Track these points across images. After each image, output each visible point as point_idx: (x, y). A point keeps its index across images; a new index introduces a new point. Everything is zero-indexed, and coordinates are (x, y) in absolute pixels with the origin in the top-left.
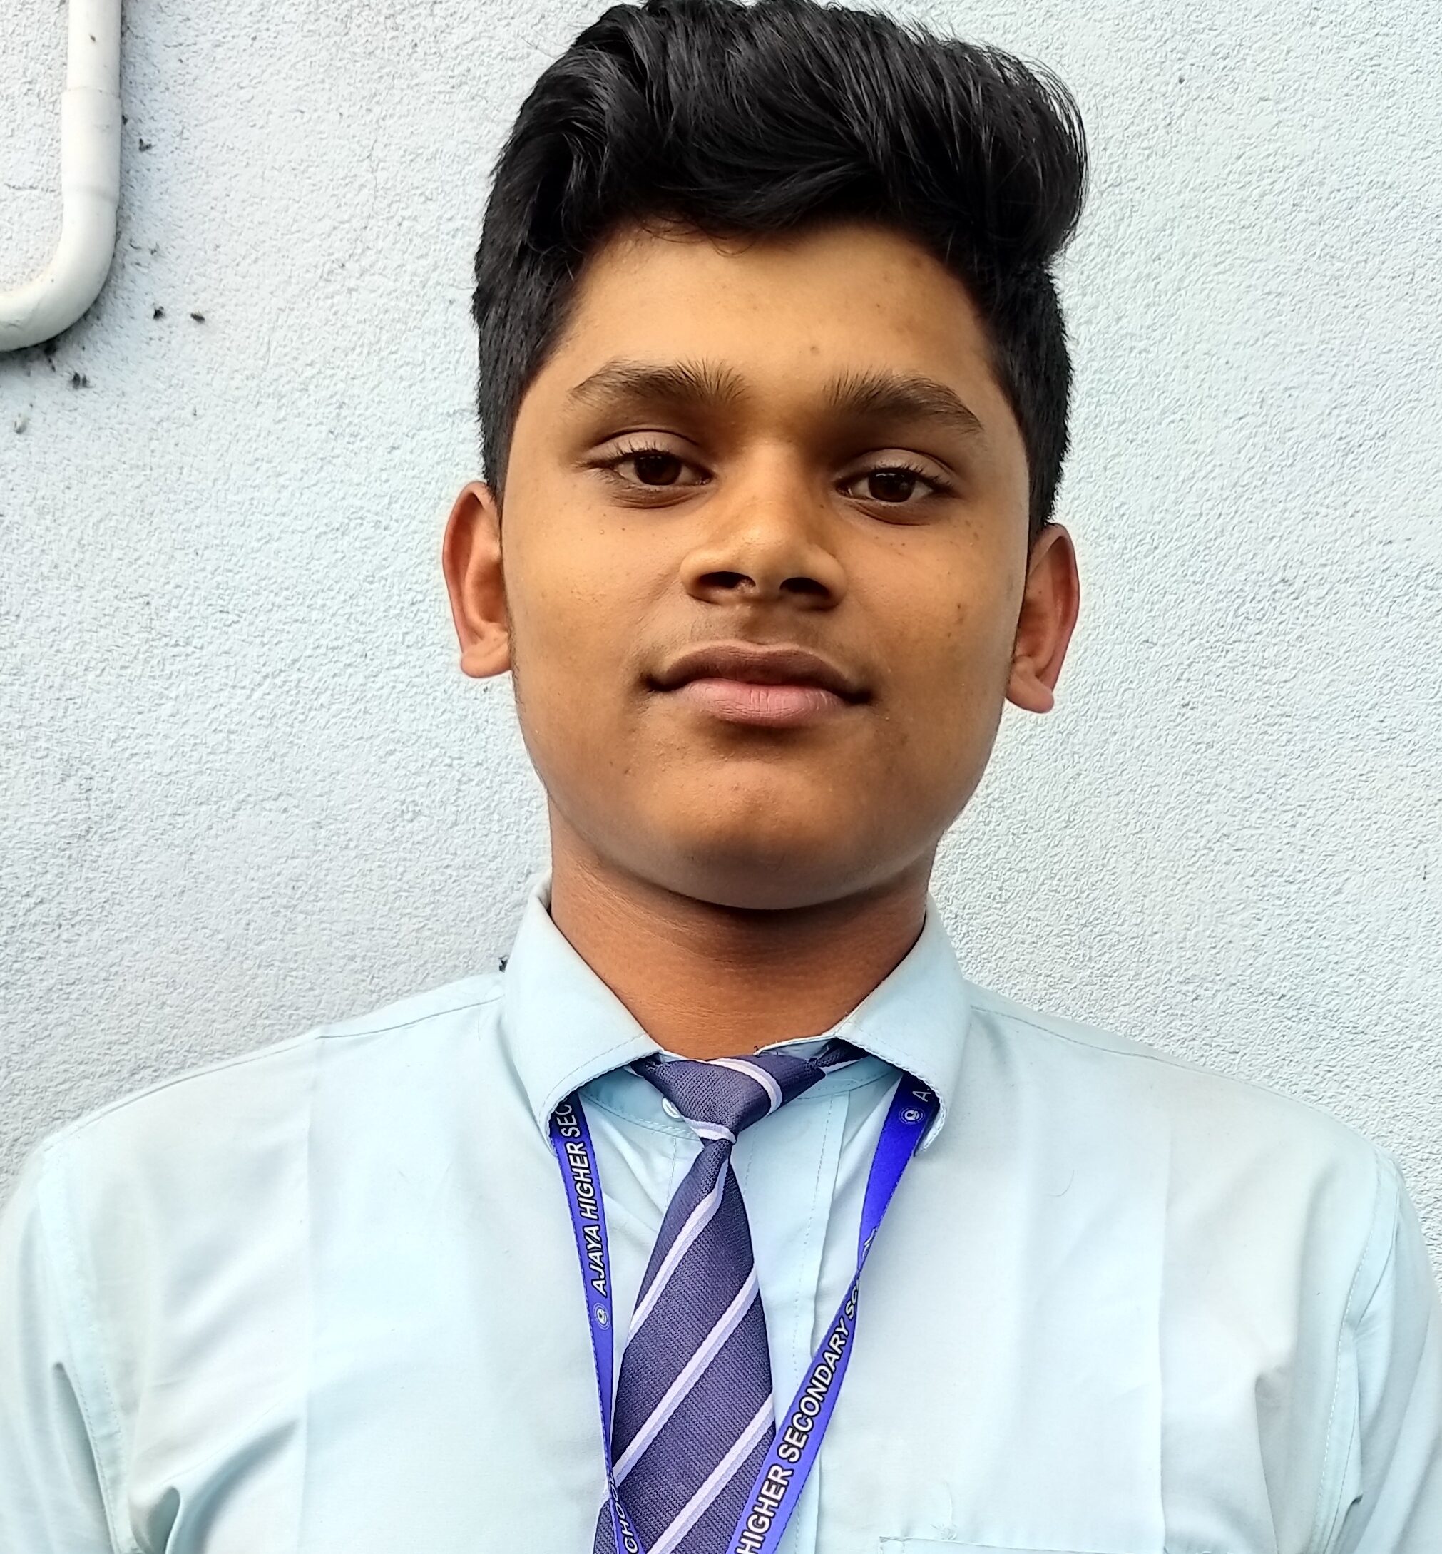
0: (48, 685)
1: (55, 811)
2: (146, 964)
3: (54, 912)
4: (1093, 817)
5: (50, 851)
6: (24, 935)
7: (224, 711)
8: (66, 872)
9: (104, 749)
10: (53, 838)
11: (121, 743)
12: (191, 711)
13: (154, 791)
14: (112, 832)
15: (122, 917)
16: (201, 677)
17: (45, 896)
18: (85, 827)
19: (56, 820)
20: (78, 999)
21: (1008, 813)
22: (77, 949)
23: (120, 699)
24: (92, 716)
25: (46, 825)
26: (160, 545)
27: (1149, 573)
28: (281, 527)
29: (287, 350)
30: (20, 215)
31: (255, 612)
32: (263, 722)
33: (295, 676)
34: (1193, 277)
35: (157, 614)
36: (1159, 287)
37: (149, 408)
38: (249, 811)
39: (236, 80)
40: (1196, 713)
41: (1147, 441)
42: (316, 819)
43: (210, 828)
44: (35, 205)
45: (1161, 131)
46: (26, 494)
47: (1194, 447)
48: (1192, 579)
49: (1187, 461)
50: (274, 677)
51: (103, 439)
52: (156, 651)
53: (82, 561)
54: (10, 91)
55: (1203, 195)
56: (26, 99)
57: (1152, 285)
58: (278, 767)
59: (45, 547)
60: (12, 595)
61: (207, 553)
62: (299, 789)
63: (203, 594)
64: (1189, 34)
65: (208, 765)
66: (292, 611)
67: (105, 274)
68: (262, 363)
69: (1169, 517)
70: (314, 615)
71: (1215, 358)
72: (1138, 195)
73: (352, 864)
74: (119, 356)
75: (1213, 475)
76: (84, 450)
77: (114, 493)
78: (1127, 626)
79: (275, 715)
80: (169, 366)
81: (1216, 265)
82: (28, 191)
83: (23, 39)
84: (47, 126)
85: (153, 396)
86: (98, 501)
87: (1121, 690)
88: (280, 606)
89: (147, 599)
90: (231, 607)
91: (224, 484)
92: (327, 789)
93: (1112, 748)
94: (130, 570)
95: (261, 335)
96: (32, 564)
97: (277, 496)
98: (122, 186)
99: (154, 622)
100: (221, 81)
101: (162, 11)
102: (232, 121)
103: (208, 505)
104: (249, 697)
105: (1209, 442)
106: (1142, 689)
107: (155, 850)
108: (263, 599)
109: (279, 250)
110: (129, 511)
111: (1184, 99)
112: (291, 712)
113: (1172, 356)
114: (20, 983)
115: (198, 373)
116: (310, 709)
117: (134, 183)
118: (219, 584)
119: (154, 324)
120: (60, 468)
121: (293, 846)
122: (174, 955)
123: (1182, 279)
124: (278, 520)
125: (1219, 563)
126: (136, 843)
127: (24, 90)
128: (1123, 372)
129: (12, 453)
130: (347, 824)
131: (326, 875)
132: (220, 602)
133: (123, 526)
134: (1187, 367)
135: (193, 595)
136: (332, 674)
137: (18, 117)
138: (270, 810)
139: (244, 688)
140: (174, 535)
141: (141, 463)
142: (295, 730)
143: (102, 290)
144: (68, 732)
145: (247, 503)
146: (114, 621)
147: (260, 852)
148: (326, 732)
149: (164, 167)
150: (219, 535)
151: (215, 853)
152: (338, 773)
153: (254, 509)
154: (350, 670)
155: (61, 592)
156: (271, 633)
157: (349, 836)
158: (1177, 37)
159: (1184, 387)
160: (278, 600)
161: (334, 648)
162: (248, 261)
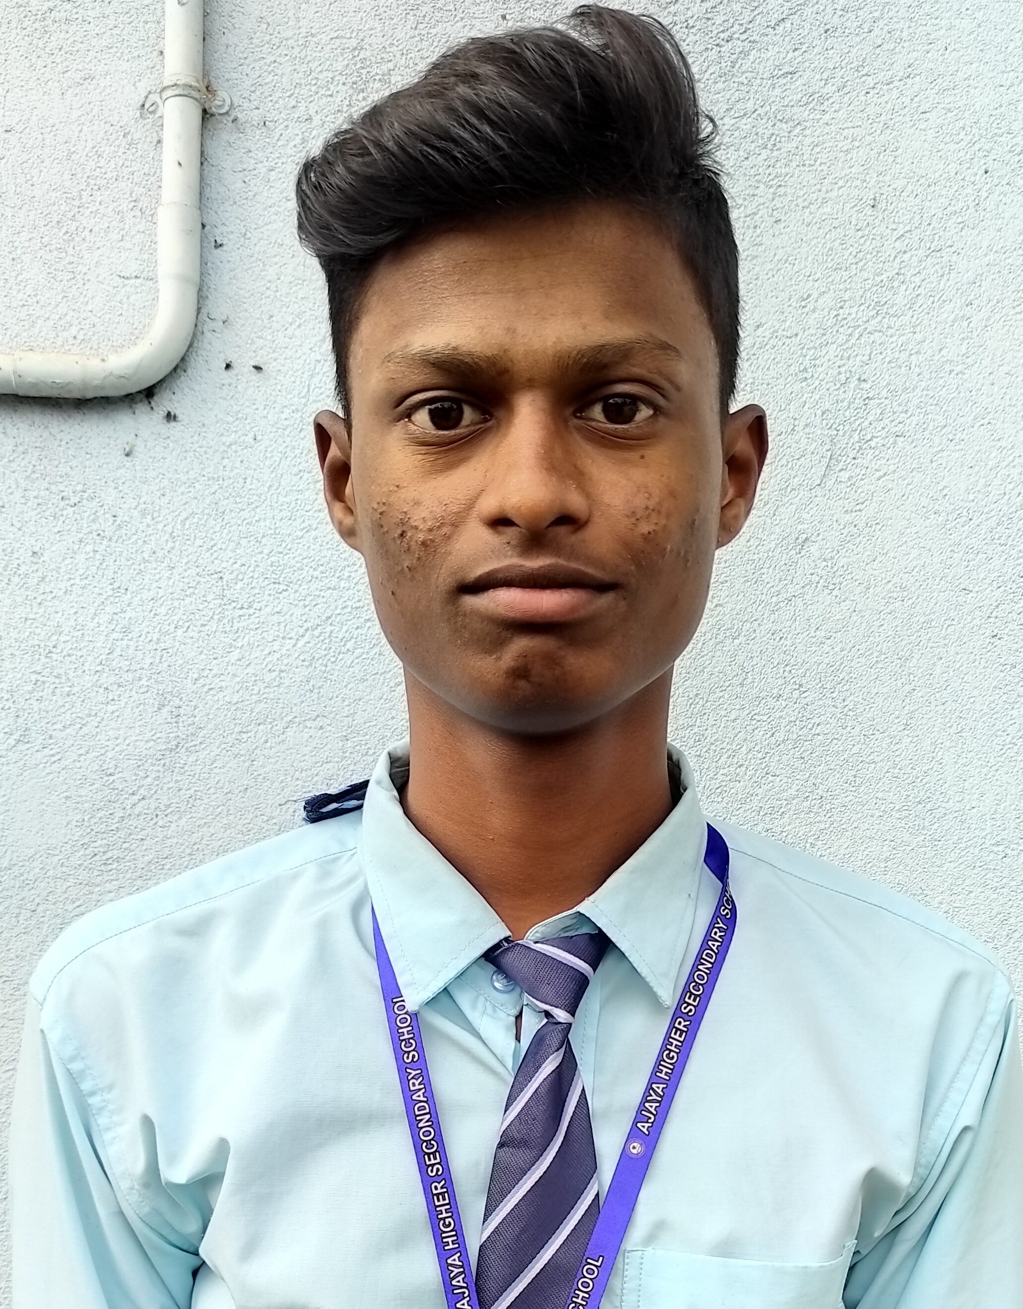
0: (148, 640)
1: (154, 731)
2: (220, 843)
3: (153, 806)
4: (925, 721)
5: (150, 761)
6: (130, 823)
7: (277, 655)
8: (162, 776)
9: (189, 686)
10: (152, 752)
11: (202, 680)
12: (252, 657)
13: (225, 715)
14: (195, 746)
15: (202, 808)
16: (259, 631)
17: (146, 794)
18: (175, 743)
19: (154, 738)
20: (170, 869)
21: (860, 720)
22: (170, 832)
23: (200, 649)
24: (180, 662)
25: (147, 742)
26: (230, 535)
27: (966, 538)
28: (318, 520)
29: (322, 390)
30: (128, 298)
31: (299, 582)
32: (306, 663)
33: (328, 629)
34: (997, 316)
35: (228, 586)
36: (971, 325)
37: (222, 435)
38: (295, 729)
39: (285, 195)
40: (1002, 642)
41: (963, 440)
42: (344, 734)
43: (266, 742)
44: (139, 290)
45: (972, 210)
46: (132, 500)
47: (999, 444)
48: (998, 542)
49: (993, 455)
50: (313, 630)
51: (188, 459)
52: (226, 613)
53: (173, 548)
54: (121, 208)
55: (1004, 256)
56: (132, 213)
57: (966, 323)
58: (316, 696)
59: (146, 539)
60: (122, 574)
61: (264, 541)
62: (332, 712)
63: (261, 570)
64: (992, 137)
65: (264, 696)
66: (327, 581)
67: (190, 338)
68: (304, 401)
69: (980, 496)
70: (343, 584)
71: (1014, 377)
72: (955, 258)
73: (370, 767)
74: (200, 399)
75: (1012, 465)
76: (175, 467)
77: (196, 498)
78: (950, 578)
79: (314, 658)
80: (236, 405)
81: (1014, 308)
82: (134, 280)
83: (130, 170)
84: (148, 232)
85: (225, 426)
86: (185, 504)
87: (945, 626)
88: (317, 578)
89: (221, 575)
90: (281, 579)
91: (277, 489)
92: (352, 711)
93: (938, 670)
94: (208, 554)
95: (303, 380)
96: (137, 551)
97: (315, 497)
98: (202, 274)
99: (225, 592)
100: (274, 195)
101: (231, 146)
102: (282, 224)
103: (264, 505)
104: (295, 645)
105: (1010, 440)
106: (961, 625)
107: (226, 759)
108: (305, 572)
109: (316, 318)
110: (206, 511)
111: (989, 186)
112: (326, 655)
113: (981, 376)
114: (128, 858)
115: (257, 409)
116: (339, 653)
117: (211, 272)
118: (272, 562)
119: (226, 374)
120: (157, 481)
121: (327, 753)
122: (240, 836)
123: (988, 319)
124: (316, 515)
125: (1019, 530)
126: (212, 754)
127: (131, 206)
128: (944, 389)
129: (122, 471)
130: (368, 737)
131: (352, 775)
132: (274, 576)
133: (203, 522)
134: (993, 384)
135: (254, 571)
136: (355, 626)
137: (127, 226)
138: (310, 728)
139: (291, 638)
140: (240, 528)
141: (216, 476)
142: (328, 669)
143: (187, 351)
144: (163, 674)
145: (293, 504)
146: (196, 591)
147: (303, 759)
148: (351, 669)
149: (232, 260)
150: (273, 527)
151: (270, 760)
152: (360, 700)
153: (298, 507)
154: (369, 624)
155: (158, 571)
156: (311, 598)
157: (368, 746)
158: (983, 140)
159: (990, 399)
160: (316, 574)
161: (357, 608)
162: (294, 326)
